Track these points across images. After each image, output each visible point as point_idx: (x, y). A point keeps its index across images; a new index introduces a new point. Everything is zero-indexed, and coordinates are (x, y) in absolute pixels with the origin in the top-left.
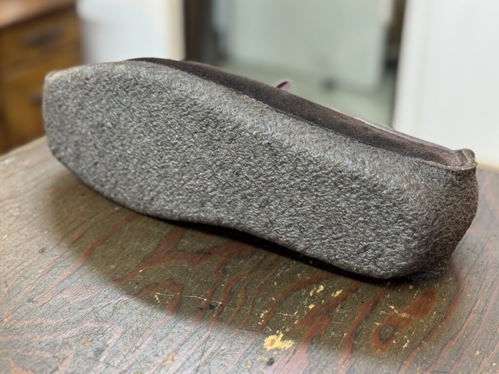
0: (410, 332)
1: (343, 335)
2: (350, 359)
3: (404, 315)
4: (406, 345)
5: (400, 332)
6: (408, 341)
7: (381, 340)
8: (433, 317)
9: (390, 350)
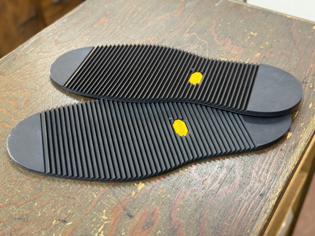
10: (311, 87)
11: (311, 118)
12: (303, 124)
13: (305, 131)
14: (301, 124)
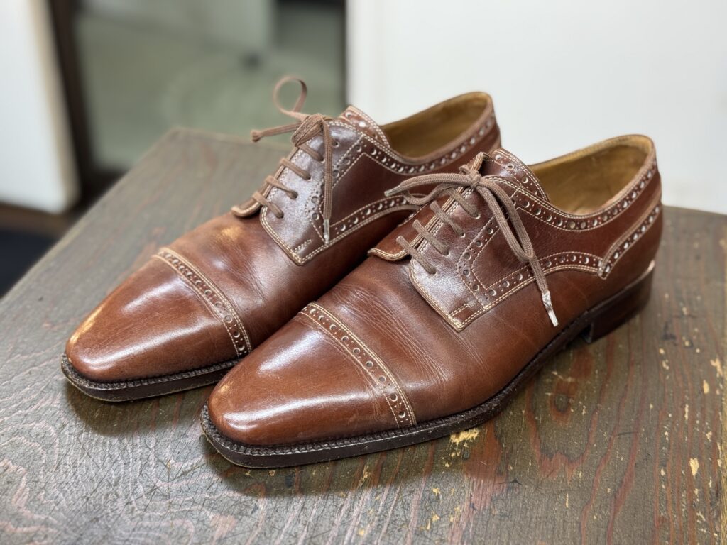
0: (582, 397)
1: (522, 413)
2: (539, 438)
3: (569, 380)
4: (584, 412)
5: (573, 398)
6: (584, 407)
7: (560, 411)
8: (597, 377)
9: (572, 419)
10: (687, 344)
11: (719, 416)
12: (710, 433)
13: (722, 451)
14: (707, 435)
